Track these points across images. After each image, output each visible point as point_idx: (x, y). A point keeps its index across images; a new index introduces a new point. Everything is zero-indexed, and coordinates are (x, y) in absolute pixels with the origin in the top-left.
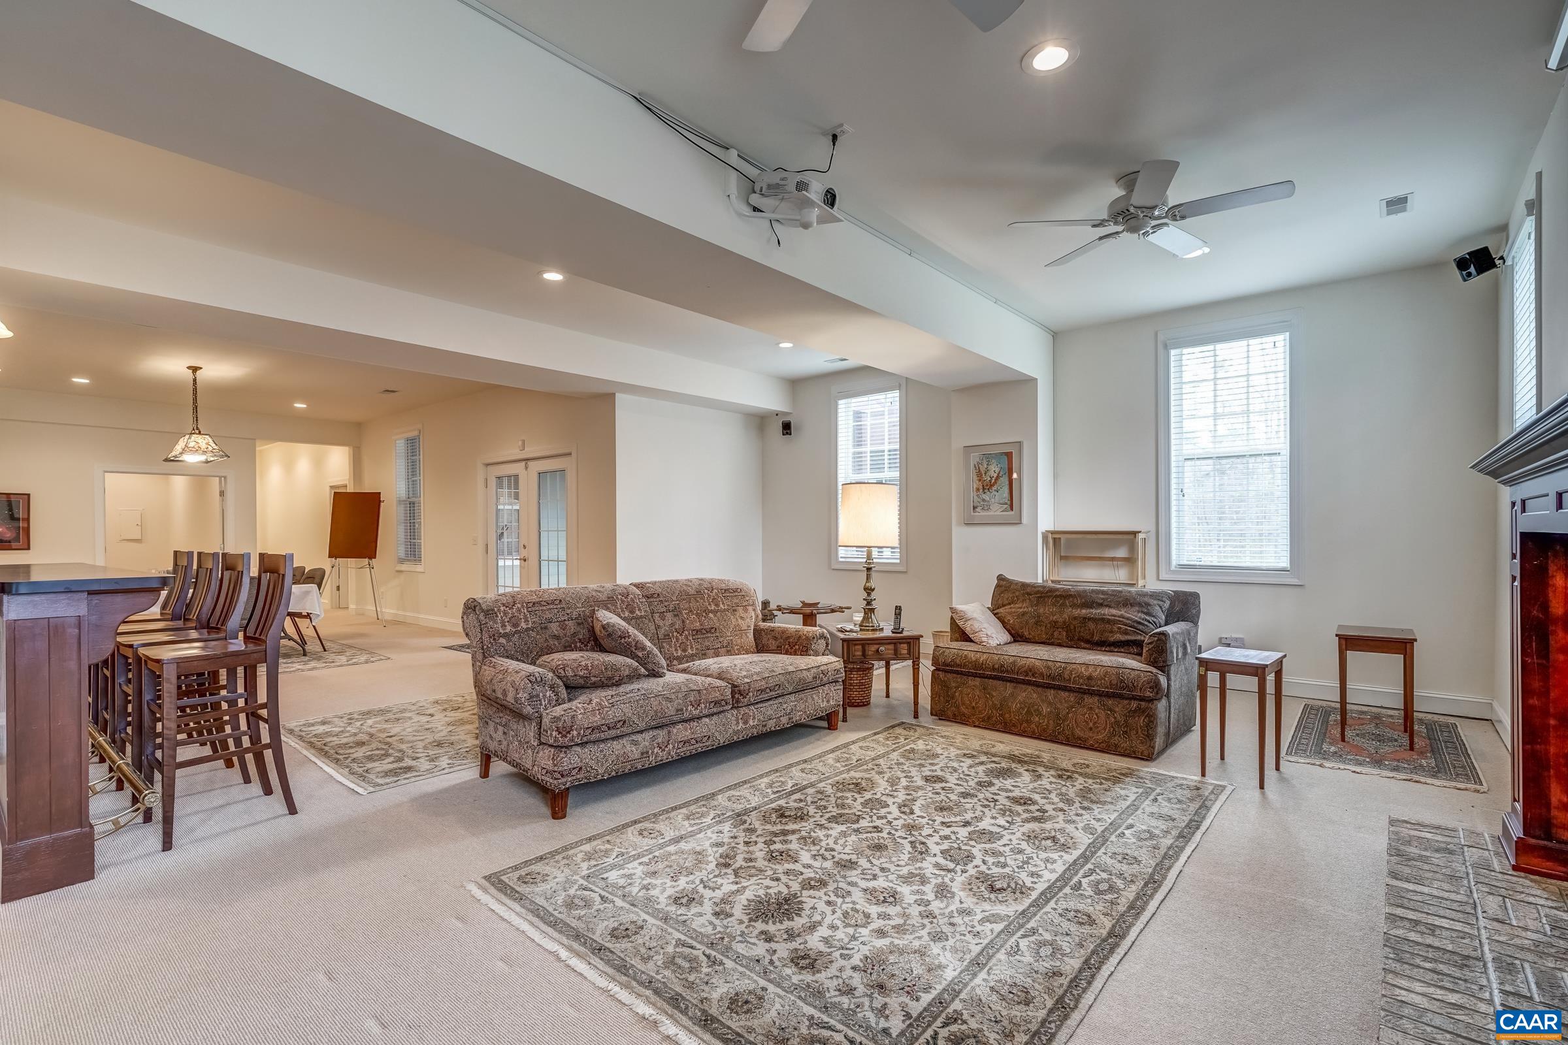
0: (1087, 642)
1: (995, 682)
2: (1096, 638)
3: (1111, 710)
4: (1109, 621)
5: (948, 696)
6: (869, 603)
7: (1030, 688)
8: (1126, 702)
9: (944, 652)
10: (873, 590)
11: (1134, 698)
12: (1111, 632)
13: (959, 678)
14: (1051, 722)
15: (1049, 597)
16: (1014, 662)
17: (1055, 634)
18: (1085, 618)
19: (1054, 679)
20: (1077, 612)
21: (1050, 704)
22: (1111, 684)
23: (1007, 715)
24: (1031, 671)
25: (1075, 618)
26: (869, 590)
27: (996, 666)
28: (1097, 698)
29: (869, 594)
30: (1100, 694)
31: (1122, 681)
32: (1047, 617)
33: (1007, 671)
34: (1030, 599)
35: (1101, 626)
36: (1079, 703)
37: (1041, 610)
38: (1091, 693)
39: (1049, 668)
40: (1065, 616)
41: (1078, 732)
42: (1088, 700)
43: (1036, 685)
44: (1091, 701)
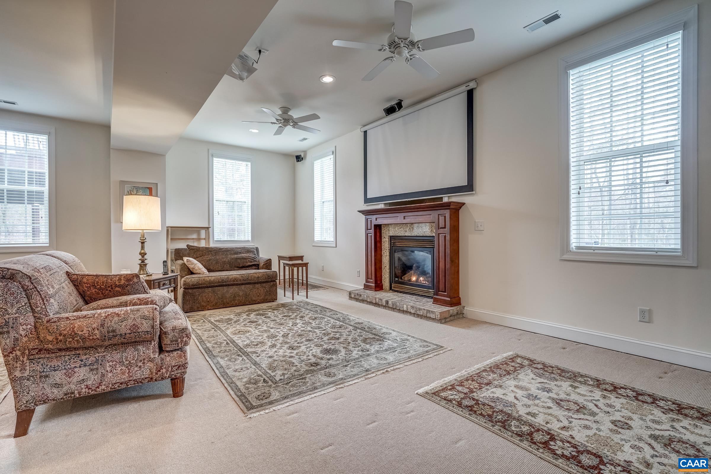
0: (238, 267)
1: (219, 288)
2: (241, 266)
3: (265, 287)
4: (245, 259)
5: (194, 300)
6: (143, 261)
7: (234, 287)
8: (269, 283)
9: (191, 280)
10: (146, 254)
11: (272, 281)
12: (246, 262)
13: (200, 290)
14: (244, 298)
15: (220, 252)
16: (228, 277)
17: (225, 266)
18: (236, 258)
19: (245, 281)
20: (233, 256)
21: (243, 291)
22: (265, 278)
23: (225, 300)
24: (235, 279)
25: (233, 259)
26: (143, 254)
27: (220, 281)
28: (259, 284)
29: (143, 257)
30: (261, 283)
31: (269, 276)
32: (221, 260)
33: (225, 282)
34: (211, 254)
35: (243, 261)
36: (254, 288)
37: (218, 257)
38: (258, 283)
39: (242, 277)
40: (229, 258)
41: (254, 298)
42: (257, 286)
43: (237, 285)
44: (258, 286)
